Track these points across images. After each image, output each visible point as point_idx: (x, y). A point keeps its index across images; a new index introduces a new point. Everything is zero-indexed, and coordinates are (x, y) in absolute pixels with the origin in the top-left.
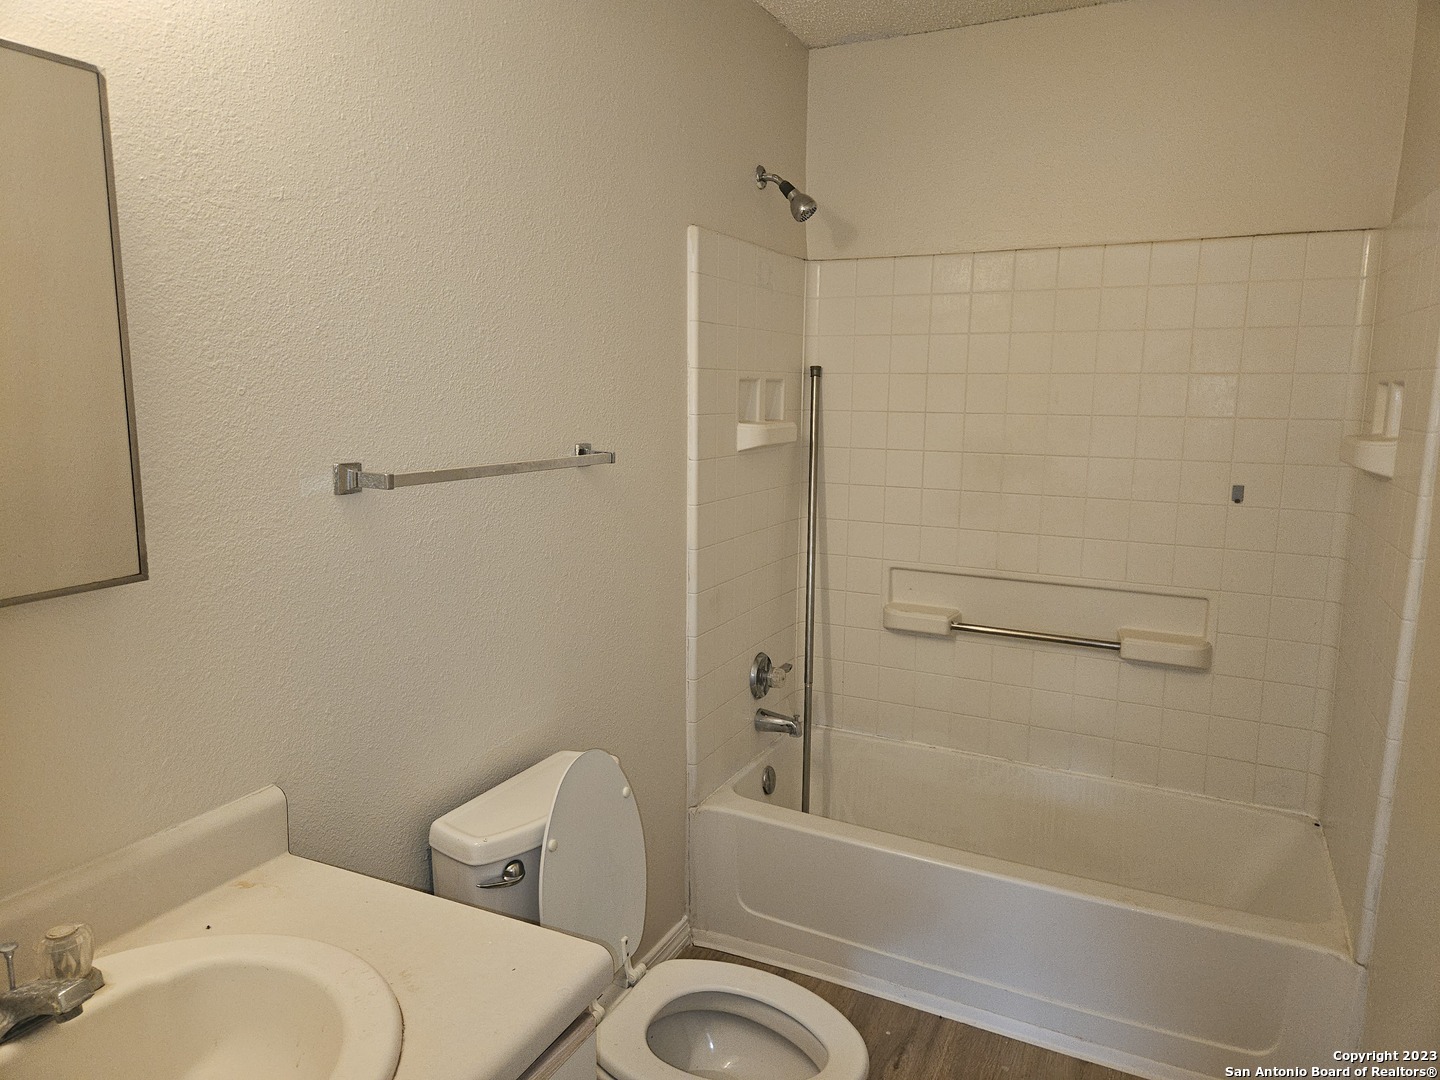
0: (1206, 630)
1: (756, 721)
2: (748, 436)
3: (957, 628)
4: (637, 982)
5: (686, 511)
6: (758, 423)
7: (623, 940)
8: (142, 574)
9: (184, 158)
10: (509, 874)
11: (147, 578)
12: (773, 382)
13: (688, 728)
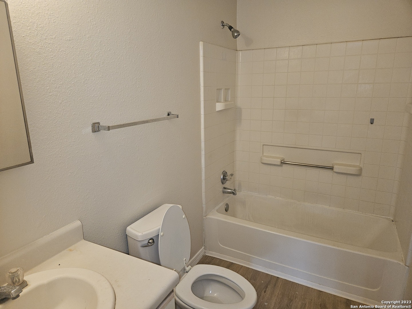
0: (360, 163)
1: (223, 191)
2: (219, 106)
3: (283, 163)
4: (189, 271)
5: (201, 130)
6: (222, 102)
7: (184, 259)
8: (32, 161)
9: (37, 28)
10: (149, 243)
11: (33, 163)
12: (227, 89)
13: (203, 194)
